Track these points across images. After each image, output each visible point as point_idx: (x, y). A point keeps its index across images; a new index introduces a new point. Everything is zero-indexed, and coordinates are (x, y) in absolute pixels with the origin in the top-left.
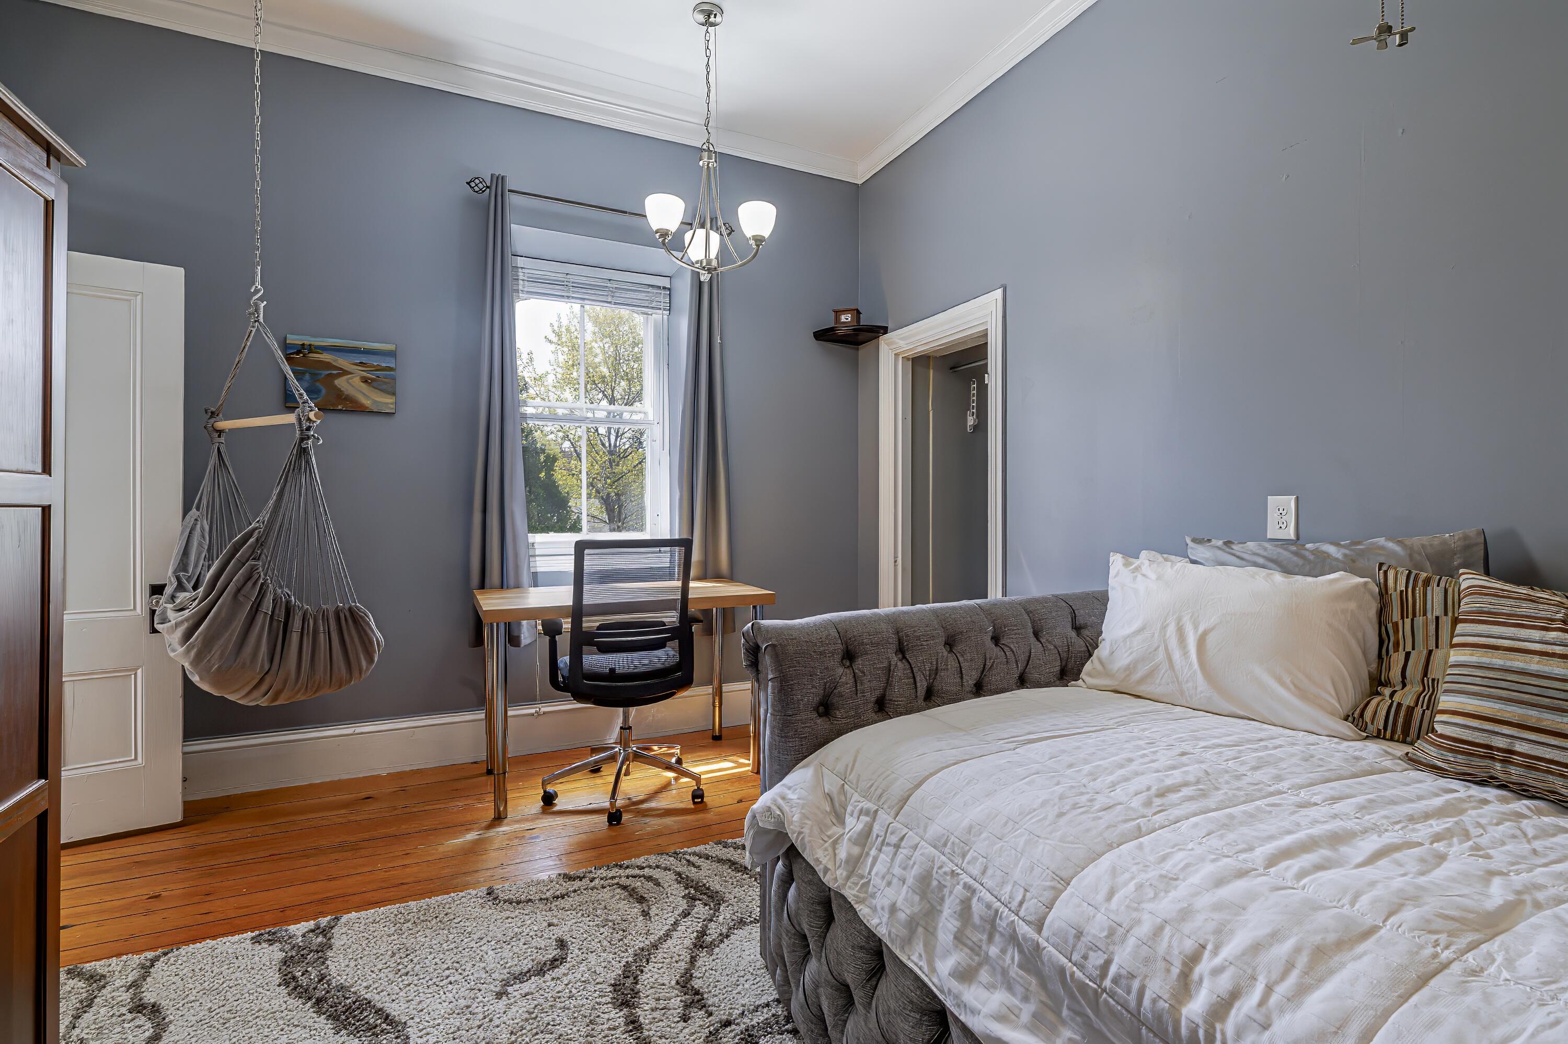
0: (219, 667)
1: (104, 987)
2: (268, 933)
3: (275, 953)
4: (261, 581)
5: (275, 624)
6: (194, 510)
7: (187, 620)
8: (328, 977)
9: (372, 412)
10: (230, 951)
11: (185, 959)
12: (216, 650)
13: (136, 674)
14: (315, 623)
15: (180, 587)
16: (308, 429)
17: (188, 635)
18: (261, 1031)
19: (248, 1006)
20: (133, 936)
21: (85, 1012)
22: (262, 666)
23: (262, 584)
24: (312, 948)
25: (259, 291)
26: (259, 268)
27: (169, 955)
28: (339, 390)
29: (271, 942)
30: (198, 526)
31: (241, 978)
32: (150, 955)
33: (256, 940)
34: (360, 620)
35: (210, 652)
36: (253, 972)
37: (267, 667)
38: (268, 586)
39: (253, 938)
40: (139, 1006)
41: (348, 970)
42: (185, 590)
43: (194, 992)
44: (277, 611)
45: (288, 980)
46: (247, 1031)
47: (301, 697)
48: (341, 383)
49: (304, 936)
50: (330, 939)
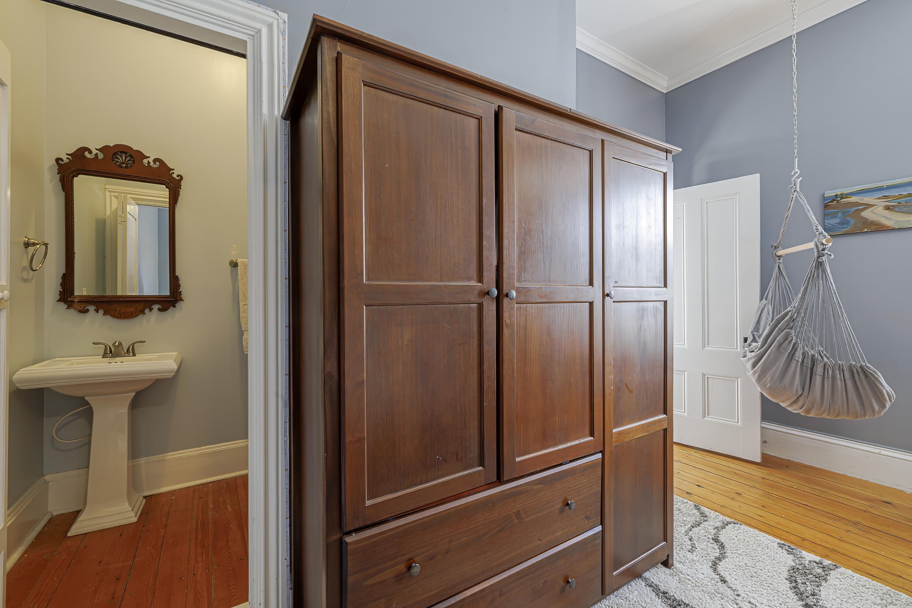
0: (770, 387)
1: (706, 521)
2: (789, 546)
3: (789, 561)
4: (794, 341)
5: (805, 368)
6: (764, 300)
7: (753, 357)
8: (818, 597)
9: (894, 230)
10: (765, 542)
11: (742, 531)
12: (768, 377)
13: (738, 381)
14: (833, 372)
15: (754, 340)
16: (824, 250)
17: (754, 365)
18: (769, 595)
19: (766, 577)
20: (724, 507)
21: (696, 527)
22: (797, 391)
23: (794, 344)
24: (812, 572)
25: (797, 172)
26: (797, 160)
27: (736, 525)
28: (865, 219)
29: (790, 553)
30: (766, 309)
31: (766, 560)
32: (729, 520)
33: (781, 546)
34: (870, 376)
35: (765, 377)
36: (773, 561)
37: (800, 393)
38: (798, 345)
39: (779, 544)
40: (716, 539)
41: (834, 602)
42: (757, 342)
43: (742, 550)
44: (805, 360)
45: (792, 580)
46: (761, 589)
47: (825, 416)
48: (867, 214)
49: (810, 562)
50: (827, 575)
